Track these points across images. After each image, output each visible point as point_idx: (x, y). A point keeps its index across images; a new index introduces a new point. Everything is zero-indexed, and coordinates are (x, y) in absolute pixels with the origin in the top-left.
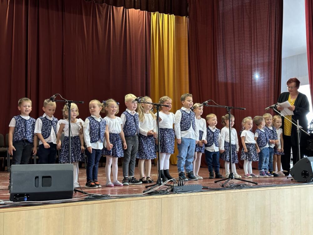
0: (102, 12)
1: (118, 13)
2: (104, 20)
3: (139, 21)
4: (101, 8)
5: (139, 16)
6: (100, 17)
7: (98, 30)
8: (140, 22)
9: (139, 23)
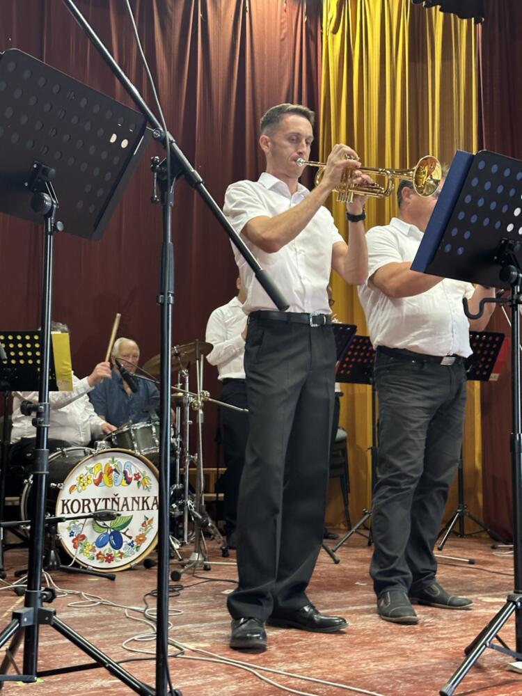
0: (171, 9)
1: (220, 22)
2: (176, 35)
3: (281, 56)
5: (283, 40)
8: (284, 58)
9: (282, 64)
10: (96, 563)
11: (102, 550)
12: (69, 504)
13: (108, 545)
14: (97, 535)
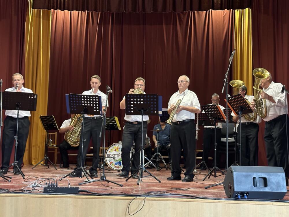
0: (183, 19)
2: (184, 26)
3: (224, 21)
4: (182, 15)
5: (225, 16)
6: (180, 24)
7: (179, 37)
10: (115, 168)
11: (116, 165)
12: (109, 155)
13: (118, 165)
14: (115, 162)
